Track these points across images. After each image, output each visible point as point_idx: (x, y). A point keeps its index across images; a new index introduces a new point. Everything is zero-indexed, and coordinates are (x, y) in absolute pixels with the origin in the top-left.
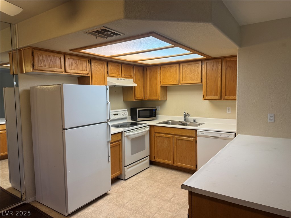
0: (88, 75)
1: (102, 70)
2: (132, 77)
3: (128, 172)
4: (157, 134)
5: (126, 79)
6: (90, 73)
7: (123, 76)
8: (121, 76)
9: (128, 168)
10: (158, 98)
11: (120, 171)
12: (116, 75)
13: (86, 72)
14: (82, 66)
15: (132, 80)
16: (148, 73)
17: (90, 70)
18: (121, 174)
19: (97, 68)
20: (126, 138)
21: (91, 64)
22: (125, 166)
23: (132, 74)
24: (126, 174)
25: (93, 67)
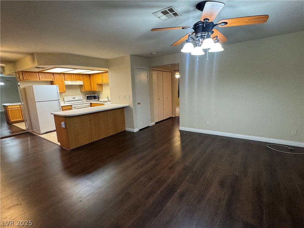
6: (54, 80)
7: (75, 80)
10: (96, 90)
12: (71, 80)
14: (49, 77)
15: (82, 82)
19: (57, 77)
21: (54, 76)
23: (81, 79)
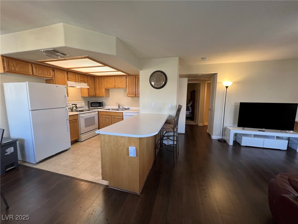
0: (53, 79)
1: (63, 76)
2: (86, 82)
3: (83, 137)
4: (102, 116)
5: (82, 83)
6: (54, 77)
8: (78, 81)
9: (83, 135)
10: (103, 95)
11: (78, 137)
12: (75, 80)
13: (51, 77)
14: (47, 72)
15: (86, 84)
16: (97, 80)
17: (54, 76)
18: (79, 138)
19: (59, 74)
20: (81, 118)
21: (54, 71)
22: (81, 134)
23: (86, 80)
24: (82, 138)
25: (56, 74)
